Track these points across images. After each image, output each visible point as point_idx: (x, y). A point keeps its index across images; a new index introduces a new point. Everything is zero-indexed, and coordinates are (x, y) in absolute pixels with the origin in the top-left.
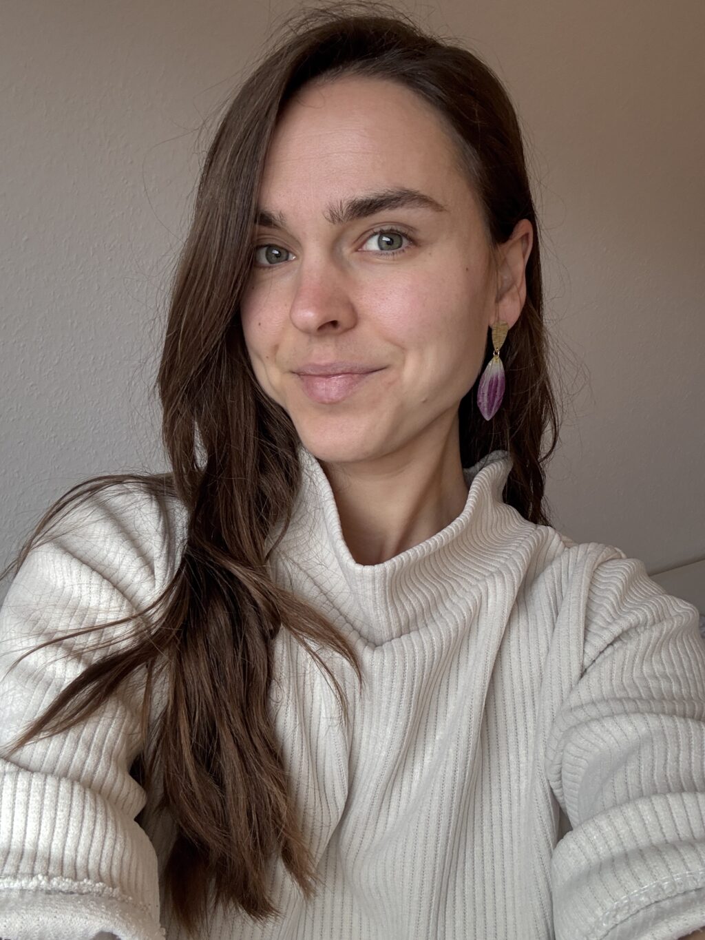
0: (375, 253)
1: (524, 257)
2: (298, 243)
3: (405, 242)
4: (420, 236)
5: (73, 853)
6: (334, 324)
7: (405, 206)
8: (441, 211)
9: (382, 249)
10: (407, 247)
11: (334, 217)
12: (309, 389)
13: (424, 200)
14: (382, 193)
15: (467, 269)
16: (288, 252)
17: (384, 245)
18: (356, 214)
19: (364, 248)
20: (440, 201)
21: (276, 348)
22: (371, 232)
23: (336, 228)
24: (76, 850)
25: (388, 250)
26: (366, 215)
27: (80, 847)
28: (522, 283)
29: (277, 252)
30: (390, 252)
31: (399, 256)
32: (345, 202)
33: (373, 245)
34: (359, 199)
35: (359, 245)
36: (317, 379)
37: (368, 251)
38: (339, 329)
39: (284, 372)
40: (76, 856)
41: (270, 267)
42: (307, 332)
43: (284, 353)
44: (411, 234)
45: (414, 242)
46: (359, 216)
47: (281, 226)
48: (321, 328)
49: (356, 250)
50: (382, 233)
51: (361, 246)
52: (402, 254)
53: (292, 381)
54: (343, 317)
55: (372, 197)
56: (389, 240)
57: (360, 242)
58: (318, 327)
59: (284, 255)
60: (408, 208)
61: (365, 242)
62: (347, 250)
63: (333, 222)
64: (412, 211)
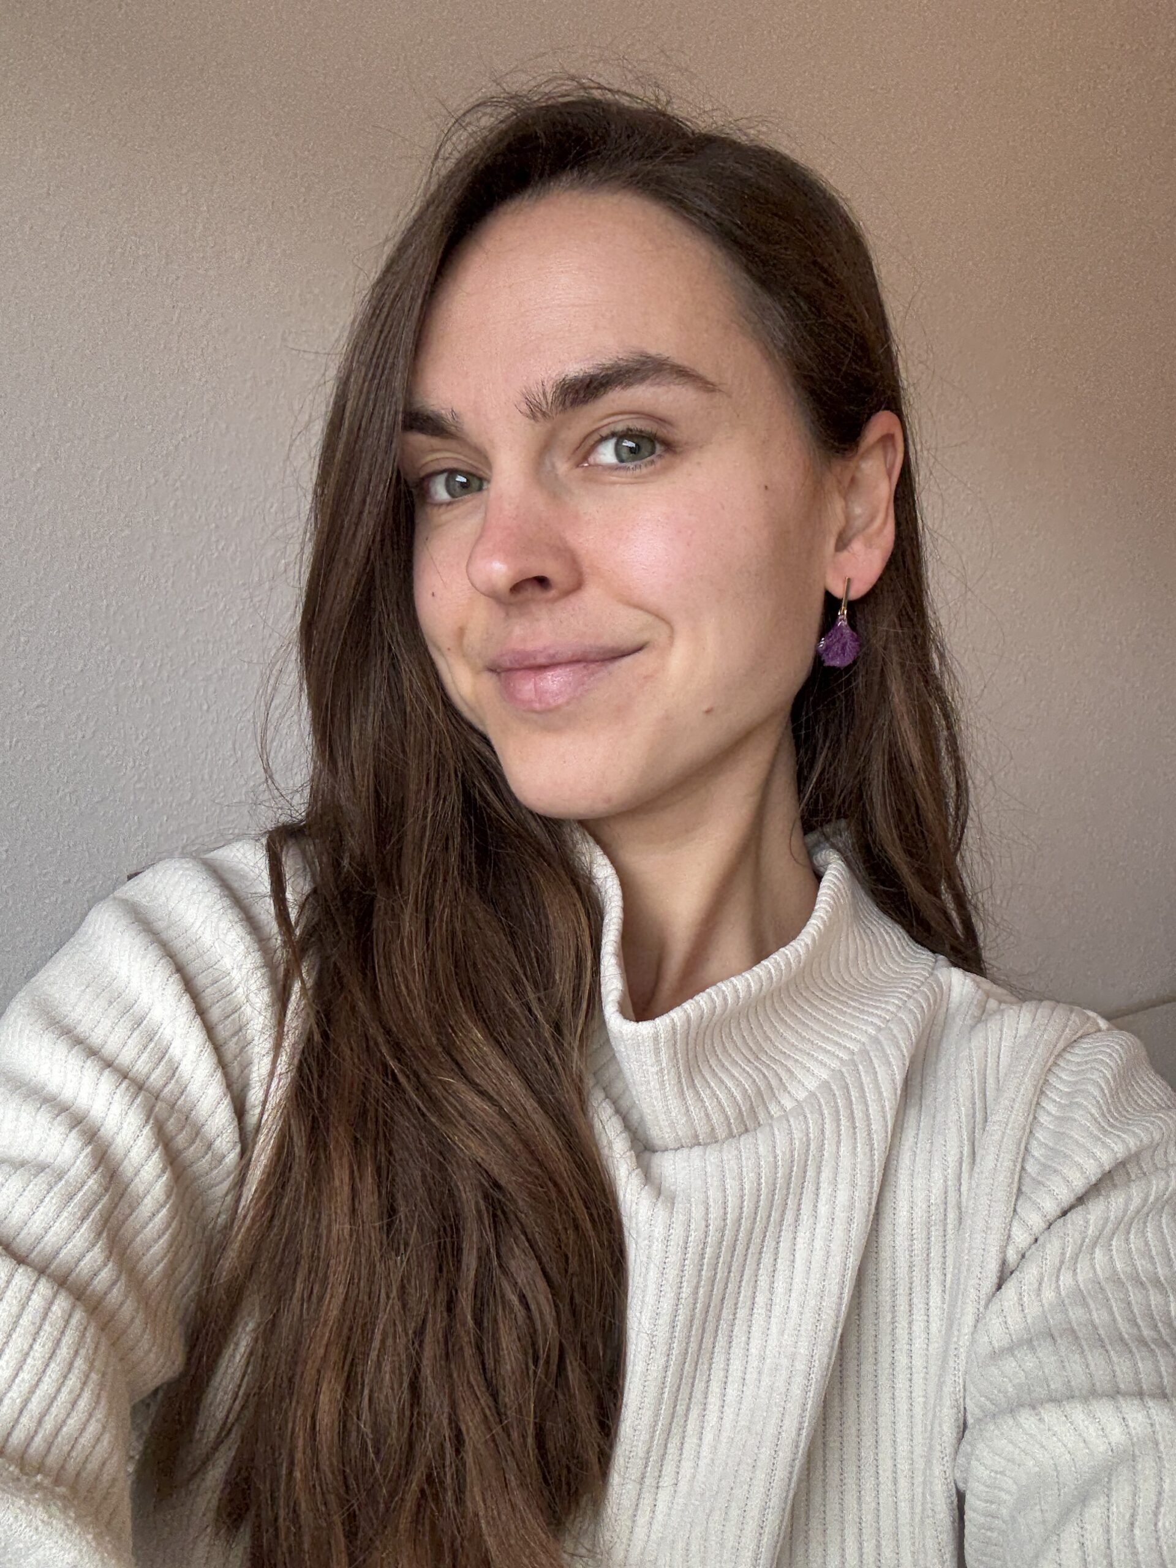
0: (611, 468)
1: (889, 477)
2: (483, 456)
3: (659, 448)
4: (676, 435)
6: (542, 582)
7: (648, 382)
8: (713, 391)
9: (621, 461)
10: (660, 456)
11: (535, 412)
13: (682, 374)
14: (608, 363)
15: (766, 487)
16: (481, 479)
17: (625, 454)
18: (568, 403)
19: (591, 460)
20: (712, 377)
21: (461, 632)
22: (596, 437)
23: (542, 428)
25: (634, 460)
26: (585, 401)
28: (887, 516)
29: (464, 480)
30: (631, 465)
31: (644, 471)
32: (551, 383)
33: (607, 454)
34: (572, 375)
35: (584, 452)
37: (597, 465)
38: (552, 593)
39: (476, 673)
41: (449, 504)
43: (474, 637)
44: (662, 432)
45: (669, 446)
46: (575, 402)
47: (459, 434)
49: (578, 465)
50: (620, 436)
51: (585, 458)
52: (651, 468)
53: (488, 684)
55: (592, 371)
56: (633, 445)
57: (583, 450)
59: (475, 483)
60: (652, 385)
61: (593, 448)
62: (563, 467)
63: (534, 417)
64: (660, 390)
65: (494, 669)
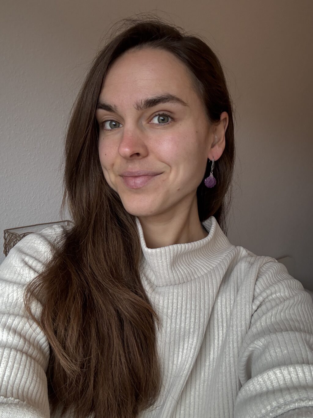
0: (156, 124)
1: (225, 128)
2: (123, 119)
3: (170, 120)
4: (175, 116)
5: (7, 384)
6: (138, 154)
7: (170, 101)
8: (186, 105)
9: (159, 123)
10: (171, 122)
11: (138, 107)
12: (127, 183)
13: (178, 100)
14: (159, 96)
15: (197, 132)
16: (119, 123)
17: (161, 121)
18: (148, 106)
19: (152, 122)
20: (185, 101)
21: (113, 165)
22: (154, 115)
23: (140, 112)
24: (8, 382)
25: (163, 123)
26: (152, 106)
27: (10, 381)
28: (223, 140)
29: (115, 124)
30: (163, 124)
31: (167, 126)
32: (143, 100)
33: (156, 121)
34: (149, 99)
35: (150, 119)
36: (130, 178)
37: (153, 123)
38: (140, 157)
39: (116, 176)
40: (8, 385)
41: (111, 130)
42: (125, 158)
43: (116, 167)
44: (172, 115)
45: (173, 119)
46: (149, 106)
47: (115, 111)
48: (131, 156)
49: (148, 123)
50: (160, 115)
51: (150, 121)
52: (168, 125)
53: (119, 179)
54: (141, 151)
55: (155, 98)
56: (163, 118)
57: (149, 119)
58: (130, 155)
59: (118, 125)
60: (171, 103)
61: (152, 119)
62: (144, 123)
63: (138, 109)
64: (173, 104)
65: (121, 176)
